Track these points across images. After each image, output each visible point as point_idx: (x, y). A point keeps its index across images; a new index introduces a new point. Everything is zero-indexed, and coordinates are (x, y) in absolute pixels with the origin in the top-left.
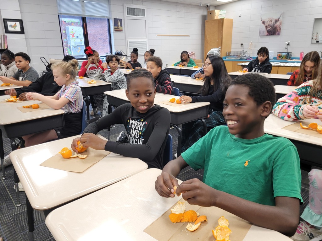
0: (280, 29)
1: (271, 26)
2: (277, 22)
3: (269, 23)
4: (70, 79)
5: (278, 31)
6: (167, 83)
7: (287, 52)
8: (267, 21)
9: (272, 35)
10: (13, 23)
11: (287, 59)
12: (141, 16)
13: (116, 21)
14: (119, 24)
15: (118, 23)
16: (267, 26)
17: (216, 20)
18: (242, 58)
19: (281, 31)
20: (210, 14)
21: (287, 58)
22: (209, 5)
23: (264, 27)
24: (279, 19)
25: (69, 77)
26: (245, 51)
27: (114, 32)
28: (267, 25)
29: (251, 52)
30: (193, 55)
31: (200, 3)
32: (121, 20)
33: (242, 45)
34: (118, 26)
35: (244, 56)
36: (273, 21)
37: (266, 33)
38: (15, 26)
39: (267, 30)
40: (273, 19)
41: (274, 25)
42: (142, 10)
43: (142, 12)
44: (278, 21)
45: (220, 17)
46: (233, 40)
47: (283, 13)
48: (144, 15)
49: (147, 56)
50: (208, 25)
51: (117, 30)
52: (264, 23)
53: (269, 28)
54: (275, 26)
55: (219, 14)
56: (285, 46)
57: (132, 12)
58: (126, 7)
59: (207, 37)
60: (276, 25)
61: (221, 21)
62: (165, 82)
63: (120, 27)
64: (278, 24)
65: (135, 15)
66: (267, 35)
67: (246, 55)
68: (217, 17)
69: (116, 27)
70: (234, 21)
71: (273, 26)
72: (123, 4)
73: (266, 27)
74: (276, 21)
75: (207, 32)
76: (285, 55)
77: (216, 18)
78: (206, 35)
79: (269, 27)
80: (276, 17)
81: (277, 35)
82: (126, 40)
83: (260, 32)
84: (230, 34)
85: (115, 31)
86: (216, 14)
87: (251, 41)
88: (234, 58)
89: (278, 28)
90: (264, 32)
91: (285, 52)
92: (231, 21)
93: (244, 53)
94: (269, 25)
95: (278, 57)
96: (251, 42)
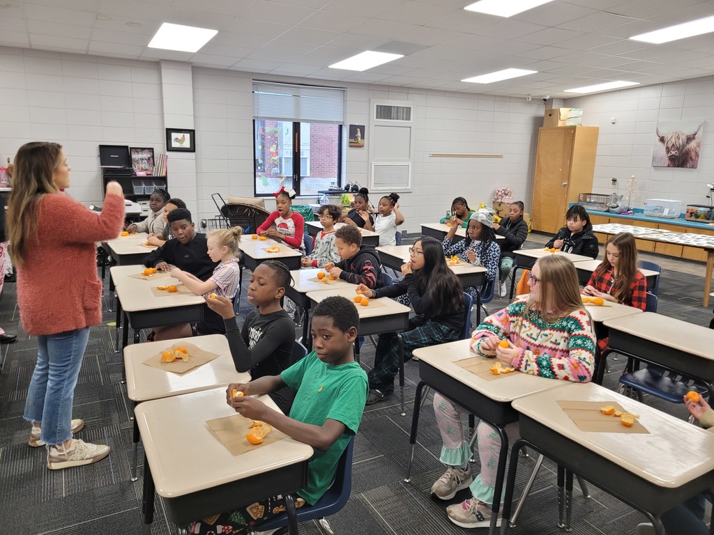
0: (697, 155)
1: (678, 149)
2: (691, 141)
3: (674, 141)
4: (228, 253)
5: (691, 158)
6: (366, 269)
7: (710, 205)
8: (669, 137)
9: (678, 166)
10: (179, 136)
11: (707, 221)
12: (403, 119)
13: (353, 129)
14: (359, 134)
15: (357, 133)
16: (670, 147)
17: (560, 128)
18: (611, 209)
19: (699, 161)
20: (550, 115)
21: (707, 219)
22: (548, 97)
23: (662, 149)
24: (695, 135)
25: (227, 250)
26: (619, 195)
27: (349, 148)
28: (670, 145)
29: (632, 199)
30: (507, 195)
31: (529, 95)
32: (362, 128)
33: (614, 181)
34: (356, 138)
35: (616, 205)
36: (683, 138)
37: (667, 162)
38: (183, 139)
39: (669, 155)
40: (682, 134)
41: (684, 146)
42: (405, 109)
43: (406, 113)
44: (694, 138)
45: (569, 123)
46: (597, 169)
47: (705, 124)
48: (408, 119)
49: (384, 205)
50: (543, 137)
51: (354, 144)
52: (662, 140)
53: (673, 153)
54: (686, 148)
55: (567, 116)
56: (707, 192)
57: (385, 112)
58: (375, 104)
59: (541, 160)
60: (688, 146)
61: (571, 131)
62: (364, 268)
63: (360, 139)
64: (693, 144)
65: (391, 119)
66: (669, 166)
67: (619, 204)
68: (563, 122)
69: (353, 141)
70: (600, 132)
71: (681, 148)
72: (370, 99)
73: (668, 150)
74: (689, 139)
75: (542, 151)
76: (705, 212)
77: (560, 124)
78: (539, 156)
79: (674, 150)
80: (689, 131)
81: (690, 168)
82: (370, 162)
83: (654, 159)
84: (591, 158)
85: (350, 146)
86: (562, 117)
87: (633, 176)
88: (596, 208)
89: (693, 154)
90: (662, 158)
91: (707, 205)
92: (594, 132)
93: (616, 200)
94: (673, 145)
95: (689, 214)
96: (634, 178)
